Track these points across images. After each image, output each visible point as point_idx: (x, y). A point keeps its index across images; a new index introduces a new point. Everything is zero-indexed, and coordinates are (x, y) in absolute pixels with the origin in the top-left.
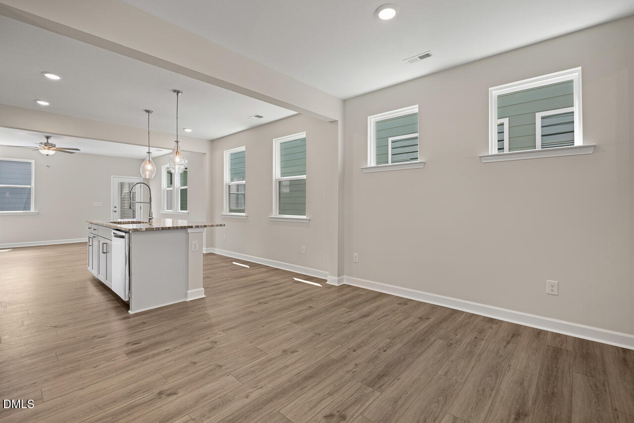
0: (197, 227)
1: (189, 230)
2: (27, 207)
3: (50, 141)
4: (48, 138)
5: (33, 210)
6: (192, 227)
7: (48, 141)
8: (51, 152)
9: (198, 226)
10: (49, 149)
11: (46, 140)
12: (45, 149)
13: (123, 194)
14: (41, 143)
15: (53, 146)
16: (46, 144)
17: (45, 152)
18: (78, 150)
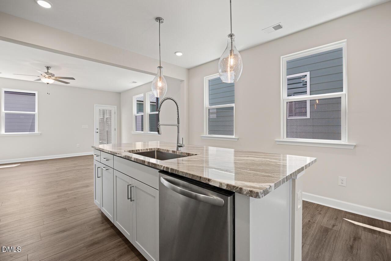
2: (32, 129)
3: (50, 71)
4: (48, 68)
5: (36, 131)
8: (51, 81)
10: (49, 78)
11: (47, 70)
12: (46, 78)
15: (53, 75)
16: (47, 73)
17: (45, 80)
18: (73, 79)
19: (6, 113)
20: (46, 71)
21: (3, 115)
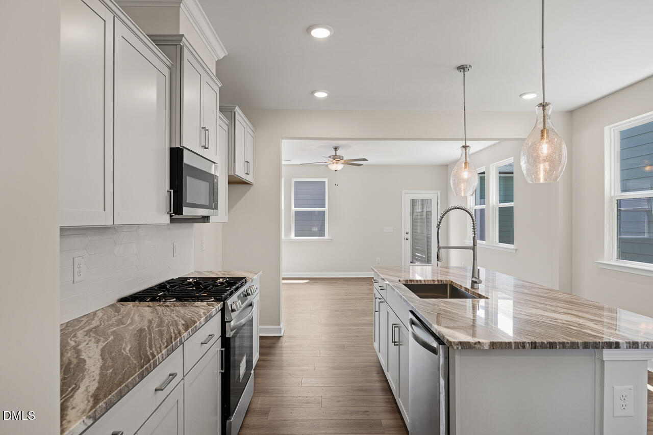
0: (634, 345)
1: (608, 354)
2: (321, 233)
3: (339, 153)
4: (336, 149)
5: (327, 237)
6: (617, 345)
7: (336, 154)
8: (339, 166)
9: (637, 343)
10: (337, 163)
11: (335, 151)
12: (333, 163)
13: (415, 214)
14: (330, 157)
15: (341, 158)
16: (335, 157)
17: (333, 167)
18: (366, 160)
19: (295, 212)
20: (333, 153)
21: (293, 214)
